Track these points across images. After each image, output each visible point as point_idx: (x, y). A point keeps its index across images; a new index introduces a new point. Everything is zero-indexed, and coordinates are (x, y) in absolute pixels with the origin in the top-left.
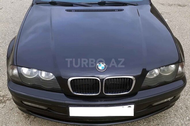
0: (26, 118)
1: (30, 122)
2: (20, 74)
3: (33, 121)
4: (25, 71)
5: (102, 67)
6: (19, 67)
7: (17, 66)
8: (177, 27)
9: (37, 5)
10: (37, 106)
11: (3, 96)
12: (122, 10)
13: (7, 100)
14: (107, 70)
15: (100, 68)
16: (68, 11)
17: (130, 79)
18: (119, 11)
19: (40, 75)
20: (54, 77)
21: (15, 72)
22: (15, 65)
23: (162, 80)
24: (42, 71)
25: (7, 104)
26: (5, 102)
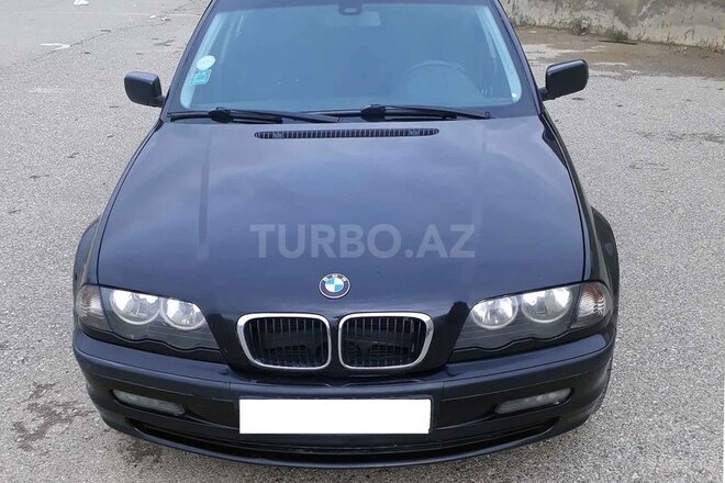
0: (129, 462)
1: (141, 471)
2: (109, 313)
3: (151, 469)
4: (121, 300)
5: (336, 286)
6: (104, 290)
7: (100, 285)
8: (681, 210)
9: (173, 124)
10: (155, 403)
11: (66, 406)
12: (432, 132)
13: (77, 414)
14: (351, 295)
15: (330, 288)
16: (261, 137)
17: (417, 321)
18: (421, 134)
19: (163, 315)
20: (203, 321)
21: (95, 305)
22: (92, 284)
23: (525, 333)
24: (168, 297)
25: (74, 425)
26: (69, 420)
